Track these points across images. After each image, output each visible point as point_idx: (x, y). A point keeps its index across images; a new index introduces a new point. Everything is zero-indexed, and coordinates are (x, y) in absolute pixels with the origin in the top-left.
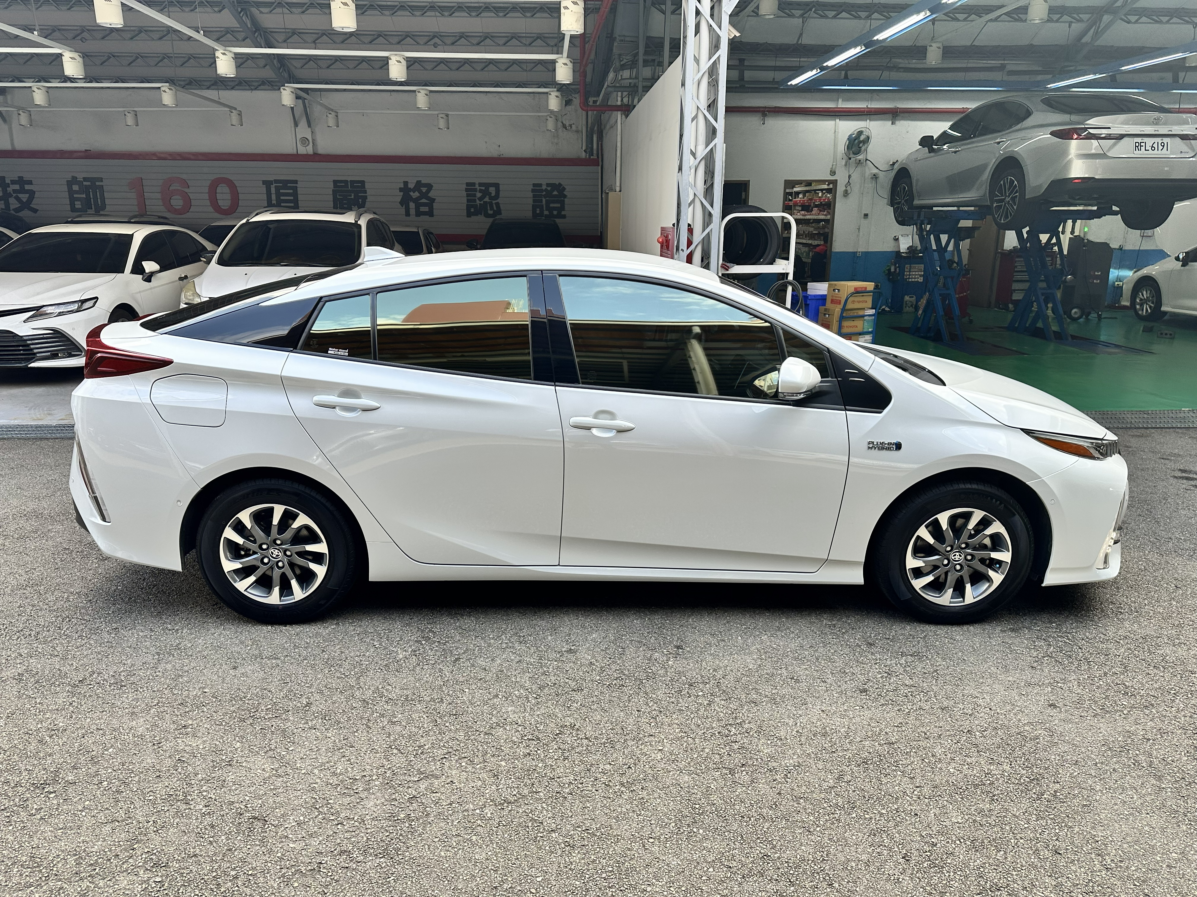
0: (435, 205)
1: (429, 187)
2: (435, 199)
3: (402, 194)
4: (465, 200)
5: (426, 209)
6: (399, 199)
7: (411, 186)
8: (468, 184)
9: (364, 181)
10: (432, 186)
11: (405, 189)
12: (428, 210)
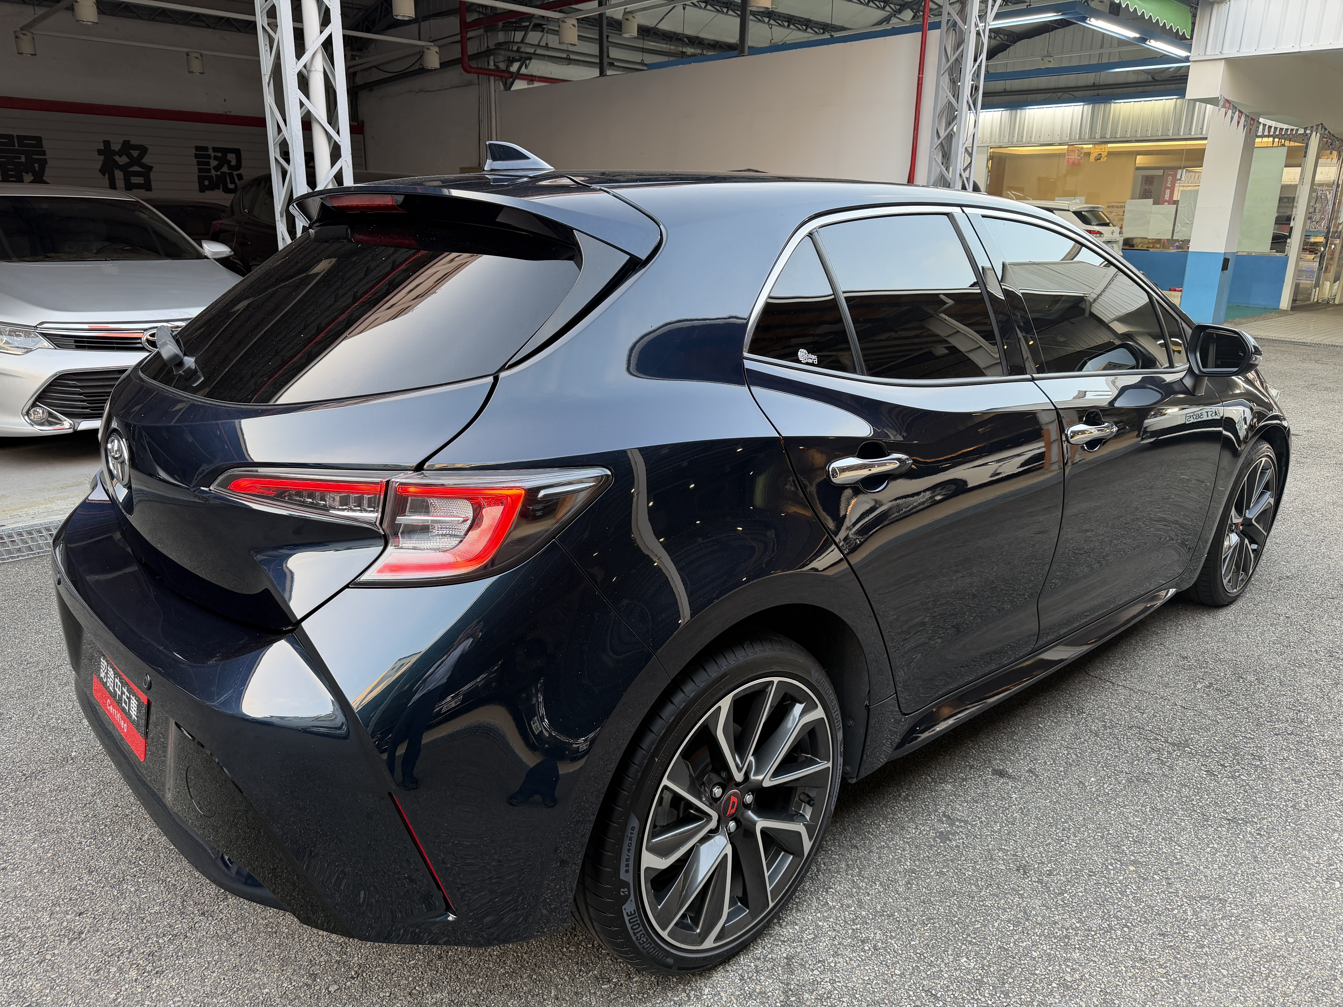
0: (152, 175)
1: (143, 150)
2: (152, 167)
3: (102, 158)
4: (195, 169)
5: (140, 180)
6: (99, 165)
7: (116, 147)
8: (198, 148)
9: (40, 137)
10: (147, 149)
11: (106, 151)
12: (143, 182)
